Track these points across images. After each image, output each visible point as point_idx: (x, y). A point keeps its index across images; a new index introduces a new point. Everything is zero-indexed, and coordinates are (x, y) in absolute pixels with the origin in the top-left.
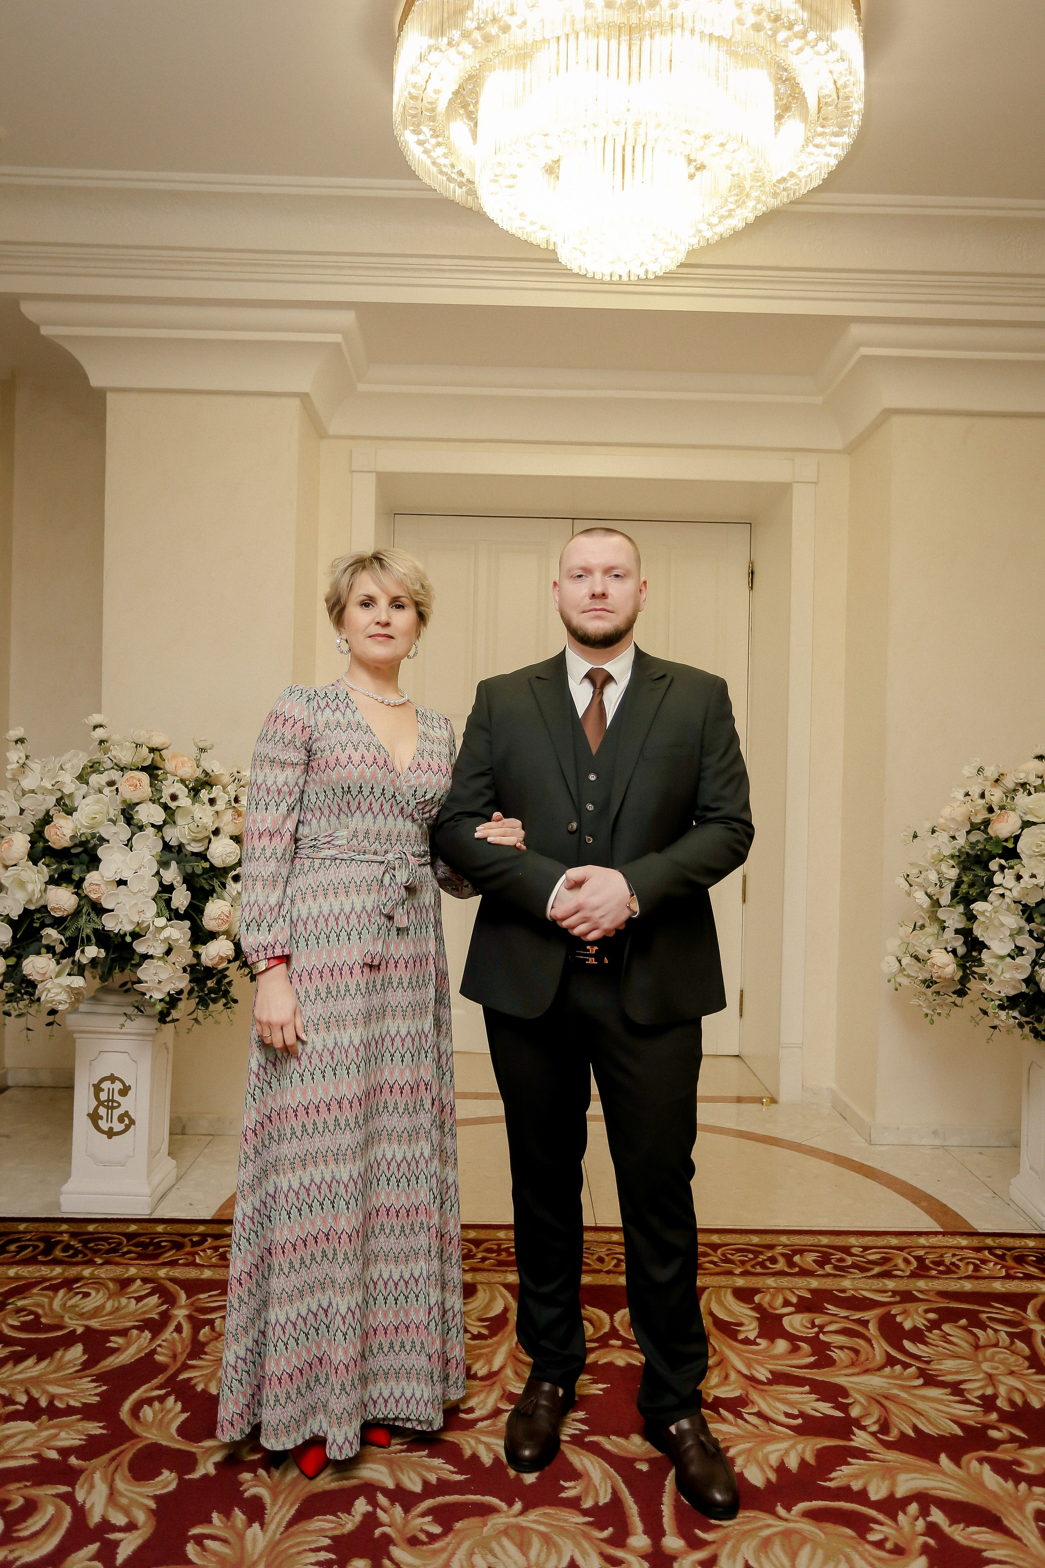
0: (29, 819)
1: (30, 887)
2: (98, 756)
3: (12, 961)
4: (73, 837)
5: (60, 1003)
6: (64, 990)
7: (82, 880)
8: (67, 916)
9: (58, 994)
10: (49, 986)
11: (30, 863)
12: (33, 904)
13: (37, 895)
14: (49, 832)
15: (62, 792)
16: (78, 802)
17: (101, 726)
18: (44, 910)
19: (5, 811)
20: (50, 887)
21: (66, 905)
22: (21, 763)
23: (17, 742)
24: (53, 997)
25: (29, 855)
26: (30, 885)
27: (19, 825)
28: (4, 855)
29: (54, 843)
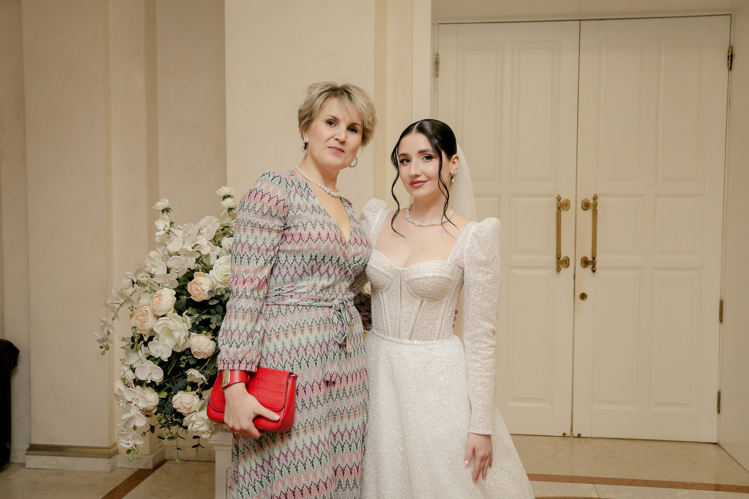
0: (174, 276)
1: (177, 334)
2: (227, 221)
3: (164, 395)
4: (210, 292)
5: (203, 433)
6: (207, 422)
7: (218, 328)
8: (207, 359)
9: (201, 426)
10: (193, 419)
11: (176, 314)
12: (180, 348)
13: (183, 340)
14: (191, 287)
15: (200, 253)
16: (212, 260)
17: (229, 196)
18: (188, 352)
19: (156, 270)
20: (193, 334)
21: (205, 349)
22: (167, 229)
23: (163, 211)
24: (197, 427)
25: (175, 307)
26: (176, 332)
27: (167, 281)
28: (155, 307)
29: (195, 297)
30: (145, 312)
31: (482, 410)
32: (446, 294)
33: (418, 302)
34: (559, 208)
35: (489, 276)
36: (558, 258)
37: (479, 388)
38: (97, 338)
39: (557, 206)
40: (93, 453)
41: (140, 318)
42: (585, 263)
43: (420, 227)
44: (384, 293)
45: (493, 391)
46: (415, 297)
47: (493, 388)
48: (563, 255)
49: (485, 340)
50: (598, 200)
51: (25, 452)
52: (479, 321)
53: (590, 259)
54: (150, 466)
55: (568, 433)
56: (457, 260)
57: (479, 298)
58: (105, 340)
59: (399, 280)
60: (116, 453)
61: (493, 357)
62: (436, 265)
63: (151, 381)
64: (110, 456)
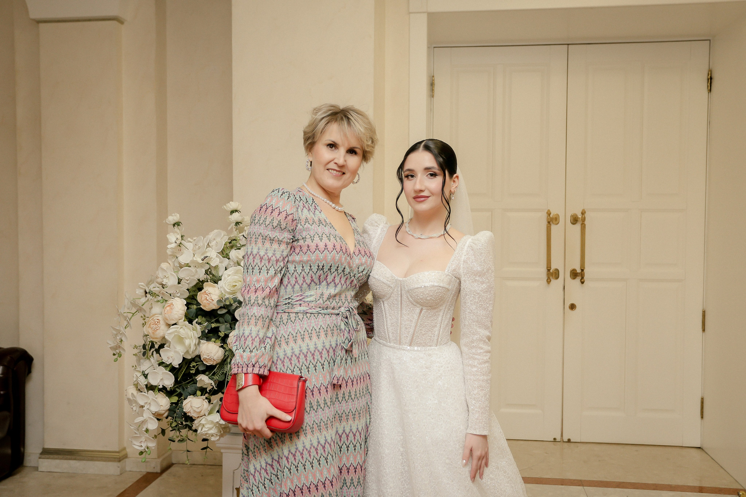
0: (184, 286)
1: (187, 342)
2: (234, 234)
3: (175, 399)
4: (219, 301)
5: (212, 435)
6: (215, 425)
8: (216, 365)
9: (210, 429)
10: (203, 422)
11: (187, 322)
12: (190, 355)
13: (193, 348)
14: (201, 297)
15: (209, 264)
16: (221, 271)
17: (236, 211)
18: (197, 359)
19: (167, 281)
20: (202, 341)
21: (214, 355)
22: (178, 242)
23: (174, 225)
24: (207, 430)
25: (186, 316)
26: (187, 339)
27: (178, 292)
28: (167, 316)
29: (205, 306)
30: (157, 321)
31: (479, 412)
32: (444, 303)
33: (418, 310)
34: (549, 222)
35: (484, 285)
36: (549, 270)
37: (476, 392)
38: (110, 346)
39: (547, 220)
40: (103, 457)
41: (152, 326)
42: (574, 274)
43: (420, 239)
44: (385, 302)
45: (489, 394)
46: (415, 305)
47: (488, 391)
48: (553, 267)
49: (481, 345)
50: (586, 215)
51: (38, 455)
52: (475, 327)
53: (579, 271)
54: (158, 470)
55: (558, 438)
56: (454, 270)
57: (475, 307)
58: (118, 347)
59: (399, 289)
60: (126, 456)
61: (489, 362)
62: (435, 275)
63: (163, 386)
64: (120, 460)
